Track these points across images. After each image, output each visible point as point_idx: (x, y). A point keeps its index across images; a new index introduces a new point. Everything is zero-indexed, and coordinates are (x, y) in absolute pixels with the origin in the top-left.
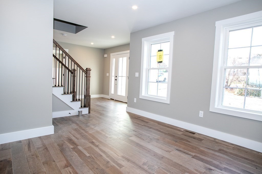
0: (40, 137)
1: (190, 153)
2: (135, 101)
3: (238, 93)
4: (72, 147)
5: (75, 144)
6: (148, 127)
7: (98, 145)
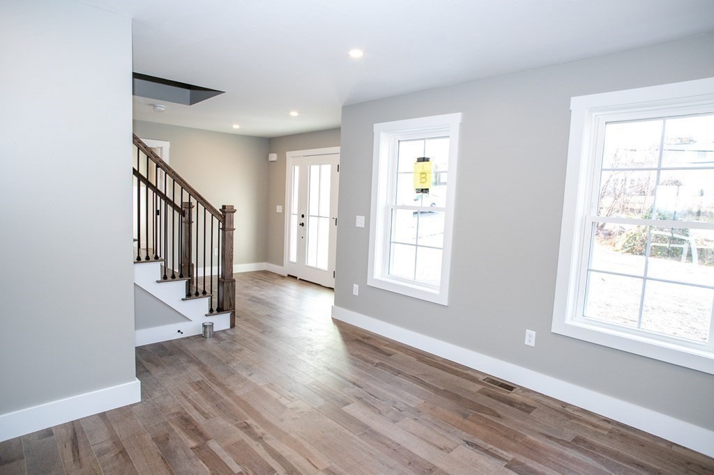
0: (103, 416)
1: (500, 452)
2: (356, 292)
3: (624, 247)
4: (193, 444)
5: (201, 434)
6: (391, 369)
7: (263, 434)
